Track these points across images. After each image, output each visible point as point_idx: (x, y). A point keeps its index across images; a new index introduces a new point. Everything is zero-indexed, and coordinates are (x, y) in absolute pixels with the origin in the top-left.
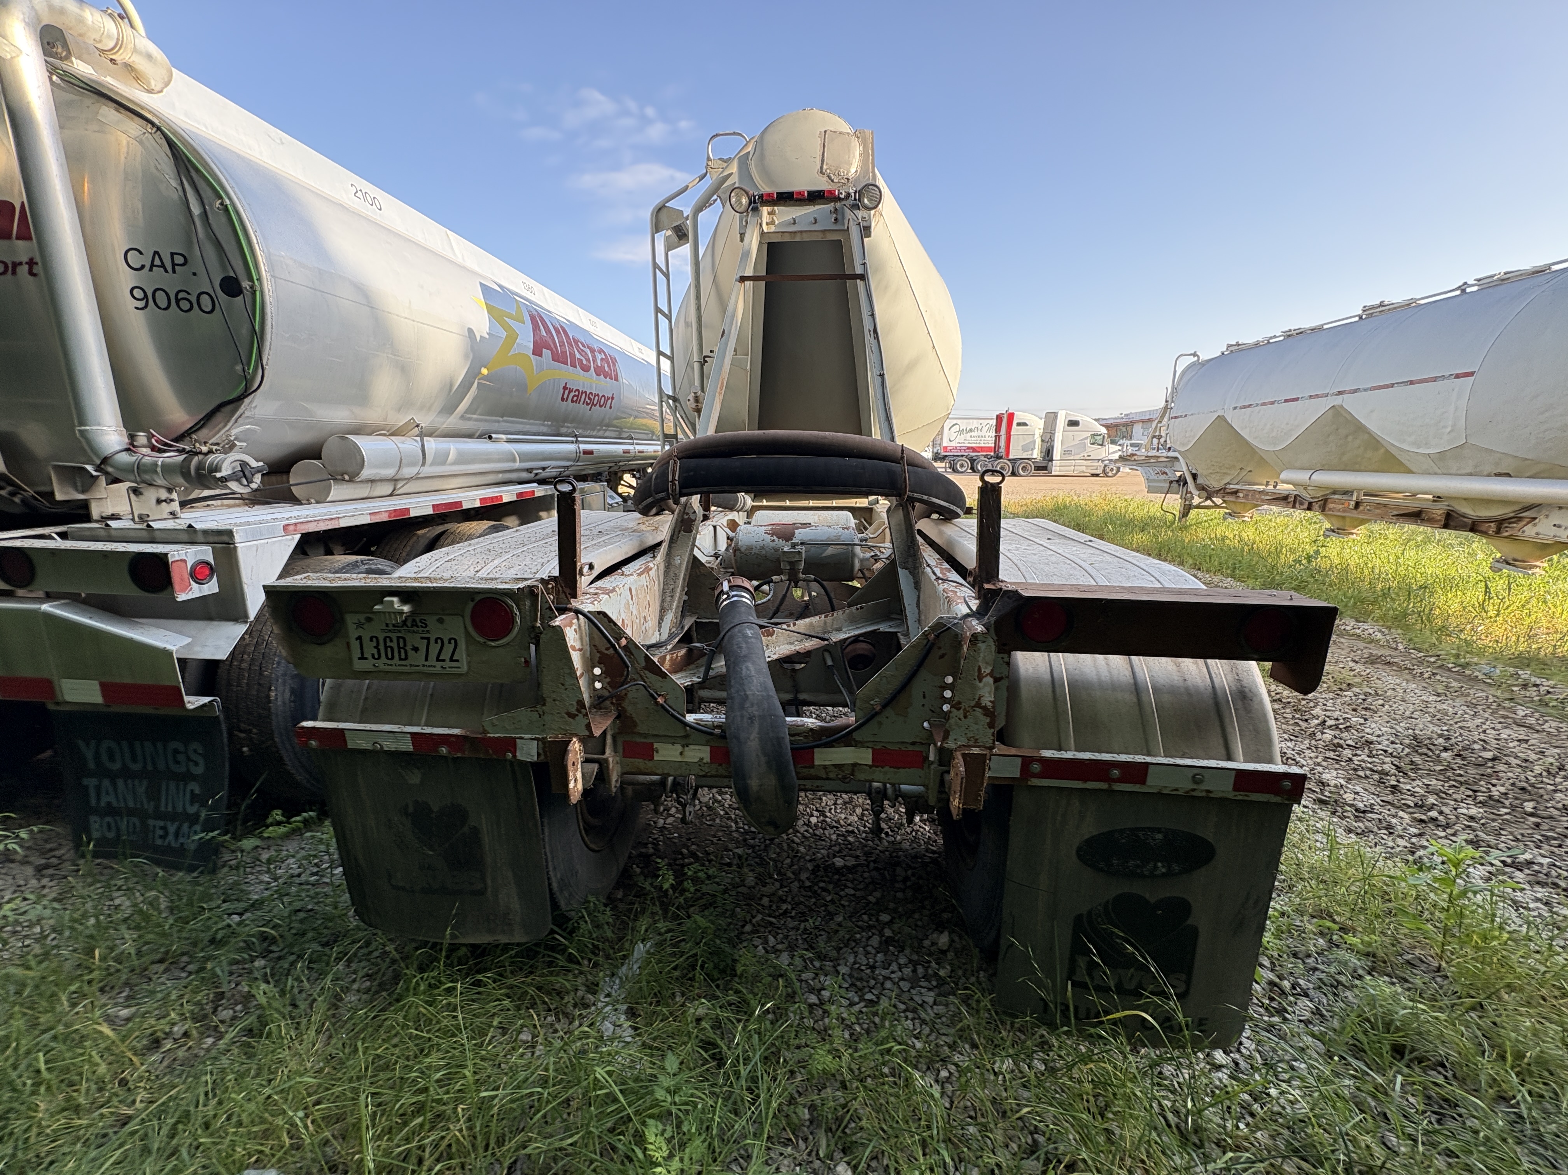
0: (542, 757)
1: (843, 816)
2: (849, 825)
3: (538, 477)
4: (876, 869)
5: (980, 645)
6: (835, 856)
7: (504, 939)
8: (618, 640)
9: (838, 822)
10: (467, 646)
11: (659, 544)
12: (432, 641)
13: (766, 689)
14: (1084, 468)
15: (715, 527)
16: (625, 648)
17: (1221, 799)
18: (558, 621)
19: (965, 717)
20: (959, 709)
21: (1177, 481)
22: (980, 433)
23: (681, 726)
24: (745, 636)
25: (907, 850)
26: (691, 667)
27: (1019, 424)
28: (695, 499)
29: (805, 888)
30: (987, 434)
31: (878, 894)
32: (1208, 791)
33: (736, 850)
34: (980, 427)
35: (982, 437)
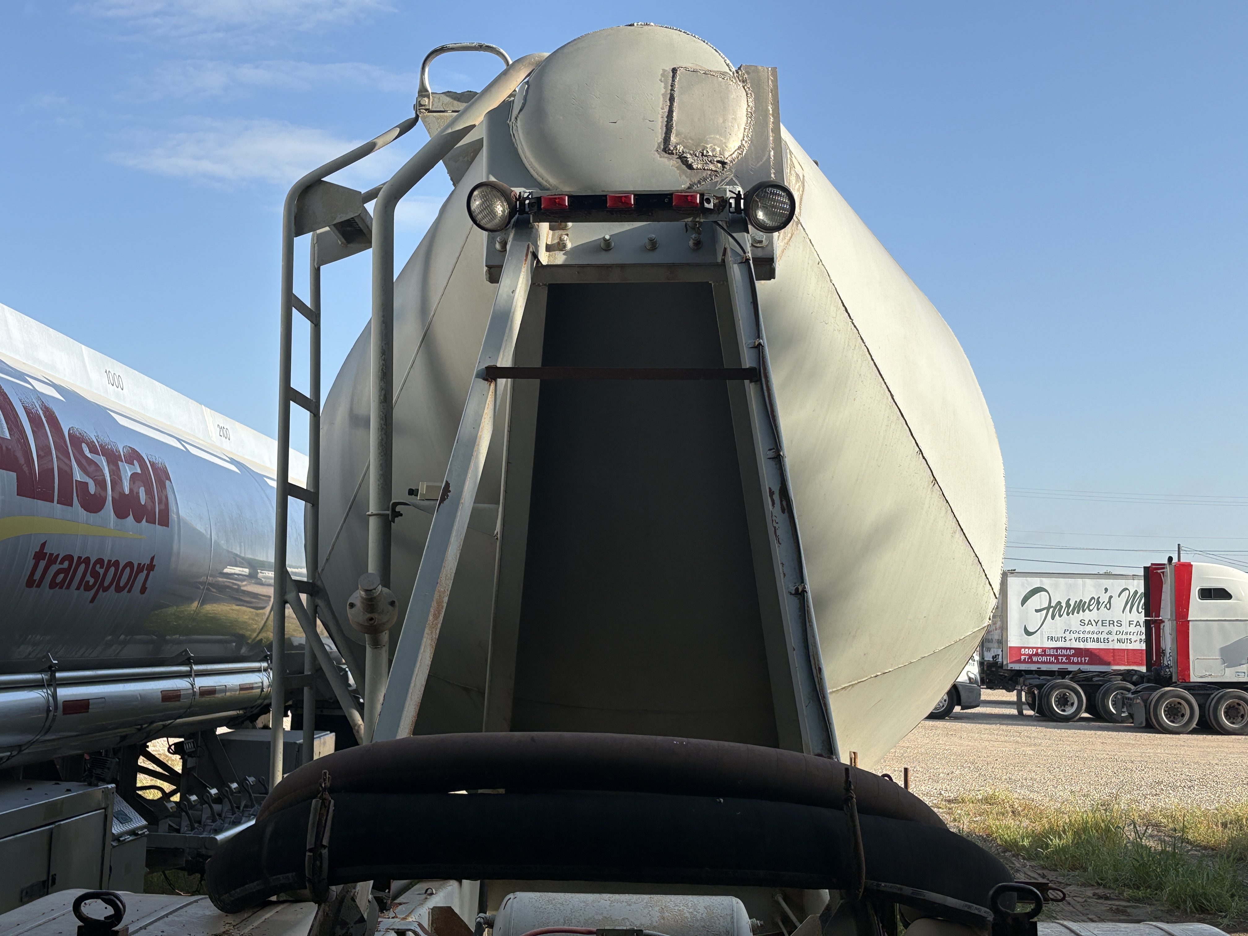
22: (1105, 615)
27: (1207, 594)
28: (363, 890)
30: (1127, 617)
34: (1104, 599)
35: (1111, 623)
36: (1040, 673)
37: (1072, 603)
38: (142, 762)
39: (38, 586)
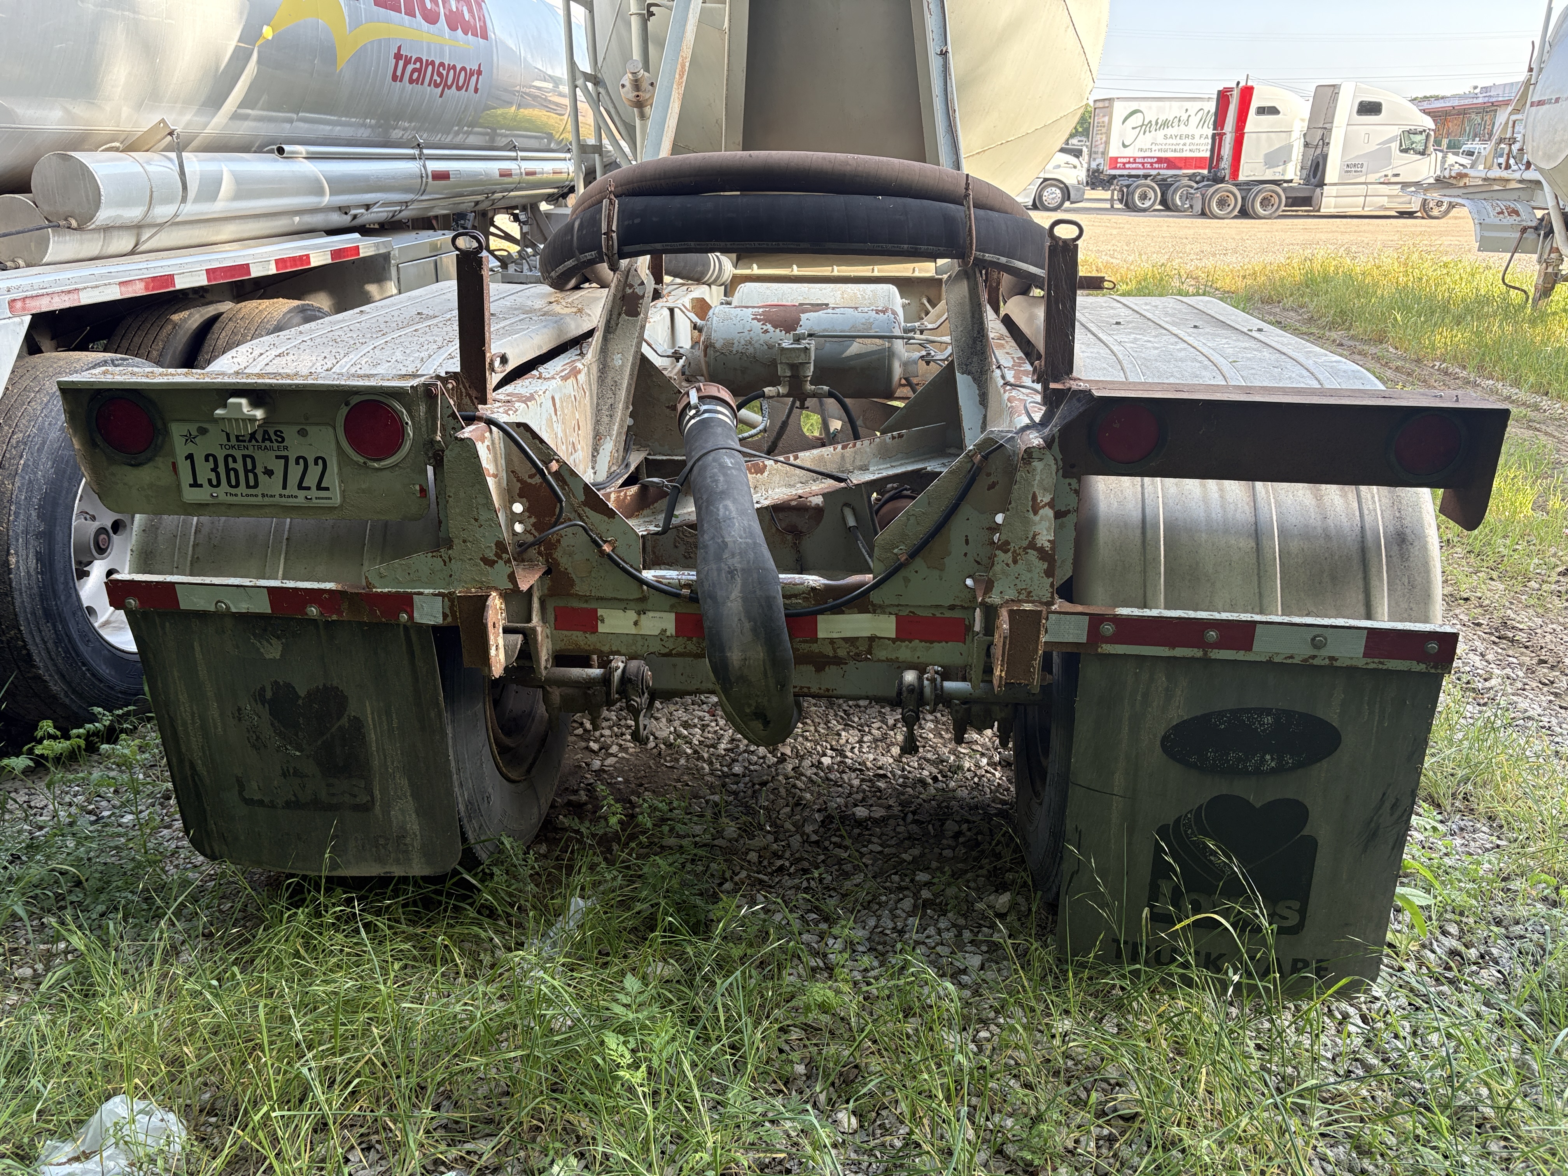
0: (449, 619)
1: (871, 757)
2: (880, 768)
3: (358, 222)
4: (915, 822)
5: (1036, 463)
6: (856, 805)
7: (398, 871)
8: (546, 464)
9: (863, 763)
10: (340, 469)
11: (590, 333)
12: (292, 462)
13: (751, 535)
14: (1384, 201)
15: (672, 310)
16: (557, 475)
17: (1347, 668)
18: (468, 432)
19: (1015, 562)
20: (1006, 551)
21: (1536, 229)
22: (1183, 130)
23: (634, 584)
24: (723, 467)
25: (963, 799)
26: (645, 512)
27: (1261, 111)
28: (643, 263)
29: (811, 843)
30: (1198, 132)
31: (916, 852)
32: (1332, 659)
33: (712, 797)
34: (1184, 117)
35: (1187, 136)
36: (1130, 176)
37: (1160, 122)
38: (492, 229)
39: (401, 81)
